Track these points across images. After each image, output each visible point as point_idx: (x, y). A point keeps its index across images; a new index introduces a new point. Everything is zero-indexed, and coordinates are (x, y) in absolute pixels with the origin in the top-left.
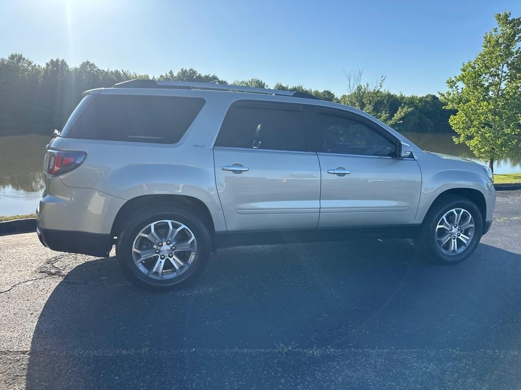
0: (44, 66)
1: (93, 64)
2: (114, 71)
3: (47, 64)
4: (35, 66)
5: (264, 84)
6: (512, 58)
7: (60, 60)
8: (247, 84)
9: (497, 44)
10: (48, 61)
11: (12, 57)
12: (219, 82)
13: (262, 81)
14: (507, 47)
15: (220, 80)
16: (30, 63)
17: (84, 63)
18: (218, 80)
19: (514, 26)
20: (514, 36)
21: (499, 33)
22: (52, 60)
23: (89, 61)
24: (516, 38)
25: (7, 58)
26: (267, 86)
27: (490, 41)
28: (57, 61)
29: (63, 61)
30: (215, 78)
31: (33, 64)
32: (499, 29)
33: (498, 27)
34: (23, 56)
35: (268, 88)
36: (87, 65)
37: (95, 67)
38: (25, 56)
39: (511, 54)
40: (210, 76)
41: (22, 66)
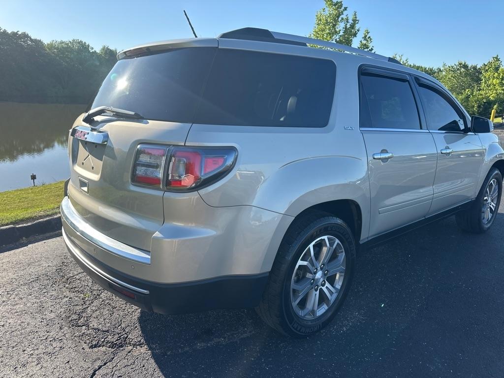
5: (88, 46)
6: (338, 37)
8: (67, 44)
9: (327, 23)
12: (31, 40)
13: (85, 43)
14: (334, 26)
15: (32, 38)
18: (30, 38)
19: (338, 8)
20: (338, 17)
21: (327, 13)
24: (340, 19)
26: (92, 48)
27: (320, 20)
30: (25, 36)
32: (327, 9)
33: (326, 8)
35: (93, 50)
39: (336, 32)
40: (20, 33)
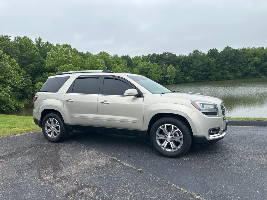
0: (207, 53)
1: (230, 47)
2: (242, 48)
3: (208, 52)
4: (203, 53)
7: (214, 49)
10: (209, 50)
11: (194, 52)
16: (201, 53)
17: (225, 48)
22: (210, 50)
23: (228, 46)
25: (192, 53)
28: (213, 49)
29: (216, 49)
31: (202, 53)
34: (198, 50)
36: (227, 48)
37: (231, 48)
38: (199, 50)
41: (198, 55)
